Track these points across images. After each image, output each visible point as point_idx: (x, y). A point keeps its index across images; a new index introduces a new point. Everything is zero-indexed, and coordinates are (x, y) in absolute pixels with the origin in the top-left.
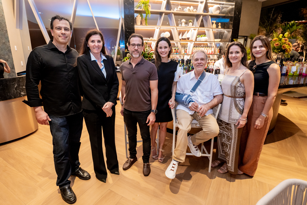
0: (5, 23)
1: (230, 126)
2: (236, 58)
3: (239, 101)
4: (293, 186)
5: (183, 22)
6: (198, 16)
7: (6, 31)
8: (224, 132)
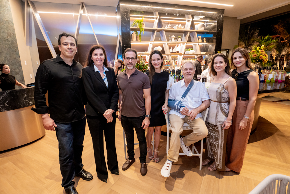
0: (16, 41)
1: (217, 128)
2: (220, 67)
3: (224, 106)
4: (277, 181)
5: (173, 38)
6: (185, 33)
7: (17, 48)
8: (211, 133)
